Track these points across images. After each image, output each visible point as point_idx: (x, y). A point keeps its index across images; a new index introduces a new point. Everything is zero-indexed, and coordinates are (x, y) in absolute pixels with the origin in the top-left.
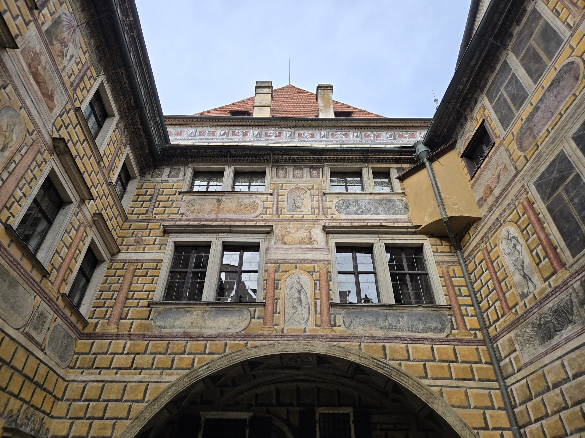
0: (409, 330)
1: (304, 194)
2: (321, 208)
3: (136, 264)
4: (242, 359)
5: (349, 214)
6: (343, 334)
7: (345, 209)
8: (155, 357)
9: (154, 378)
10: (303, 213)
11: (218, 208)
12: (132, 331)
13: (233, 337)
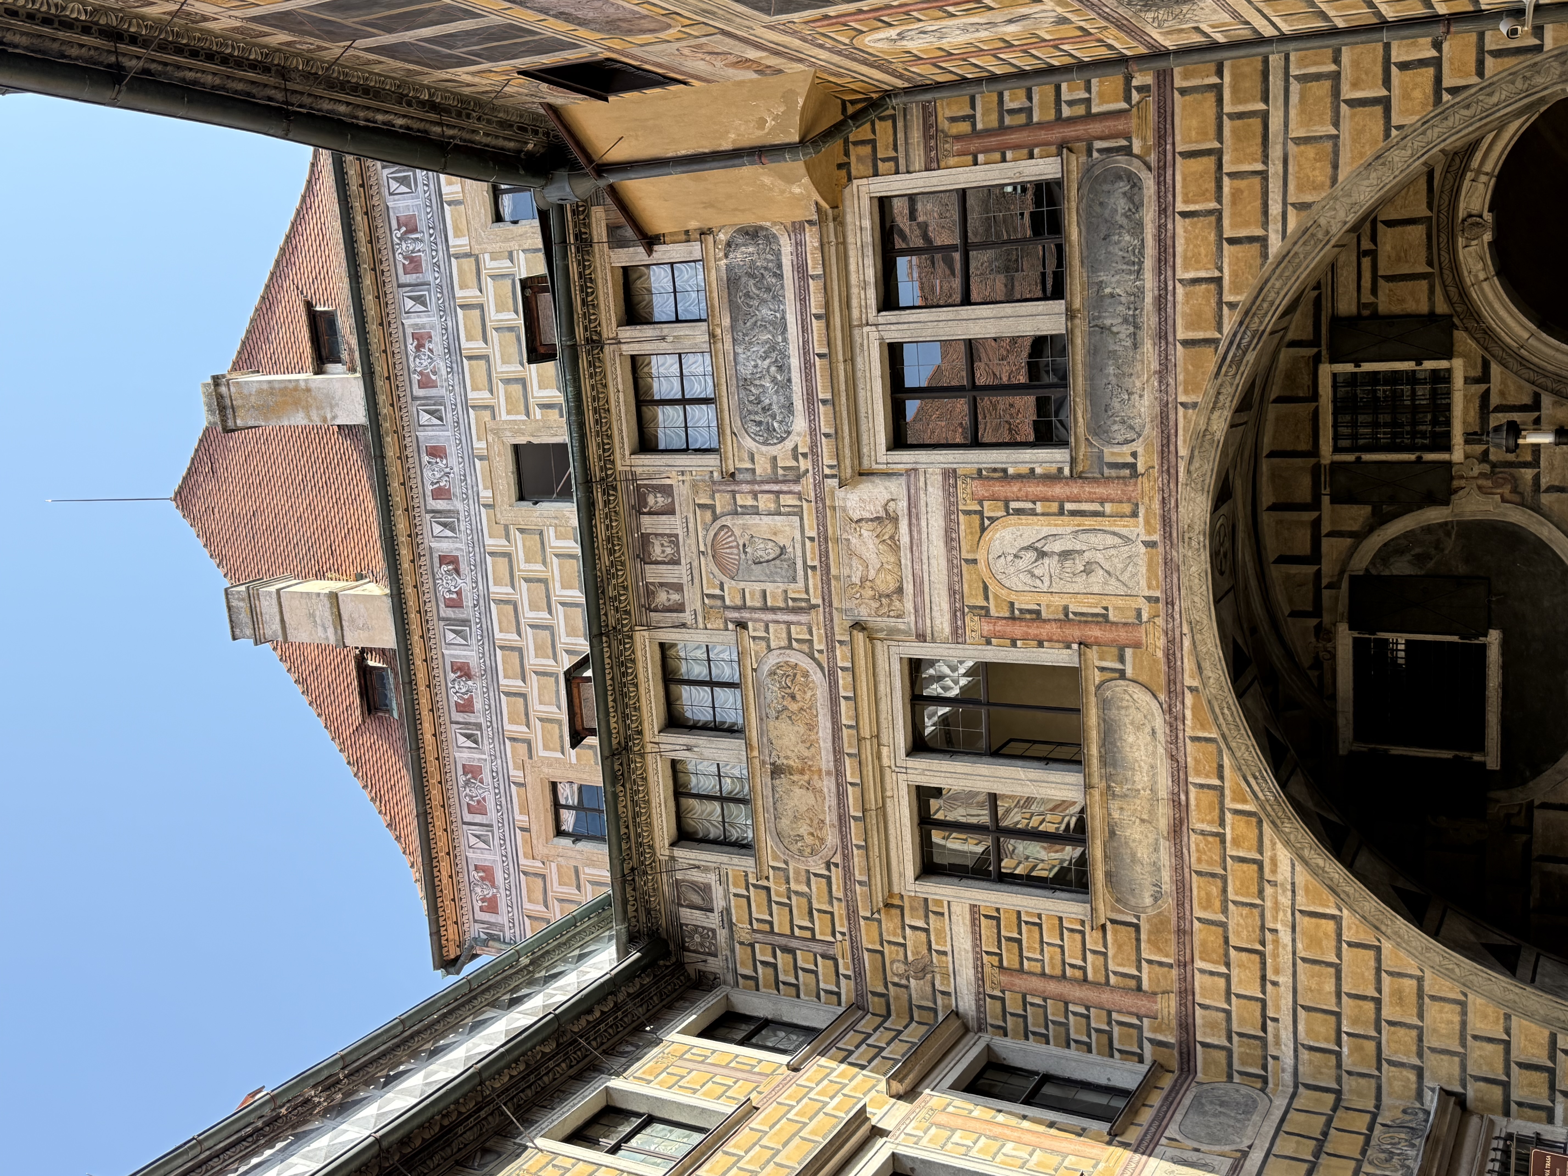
0: (1138, 272)
1: (733, 534)
2: (776, 488)
3: (987, 969)
4: (1231, 698)
5: (789, 407)
6: (1157, 447)
7: (774, 417)
8: (1234, 902)
9: (1285, 900)
10: (798, 536)
11: (802, 772)
12: (1170, 961)
13: (1174, 721)
